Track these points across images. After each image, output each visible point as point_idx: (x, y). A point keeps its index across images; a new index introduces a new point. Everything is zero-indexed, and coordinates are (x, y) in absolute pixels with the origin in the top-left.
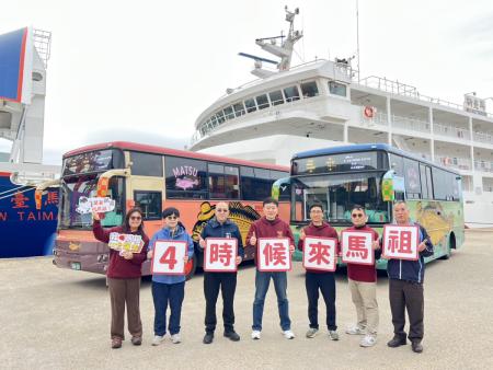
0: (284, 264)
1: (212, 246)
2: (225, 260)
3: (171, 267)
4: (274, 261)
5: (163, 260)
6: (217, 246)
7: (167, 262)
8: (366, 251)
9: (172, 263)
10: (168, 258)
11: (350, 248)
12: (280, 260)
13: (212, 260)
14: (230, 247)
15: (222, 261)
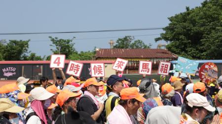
0: (102, 74)
1: (72, 64)
2: (76, 71)
3: (58, 65)
4: (98, 73)
5: (55, 63)
6: (74, 65)
7: (57, 63)
8: (149, 69)
9: (59, 63)
10: (57, 61)
11: (143, 68)
12: (100, 72)
13: (70, 70)
14: (79, 66)
15: (74, 71)
